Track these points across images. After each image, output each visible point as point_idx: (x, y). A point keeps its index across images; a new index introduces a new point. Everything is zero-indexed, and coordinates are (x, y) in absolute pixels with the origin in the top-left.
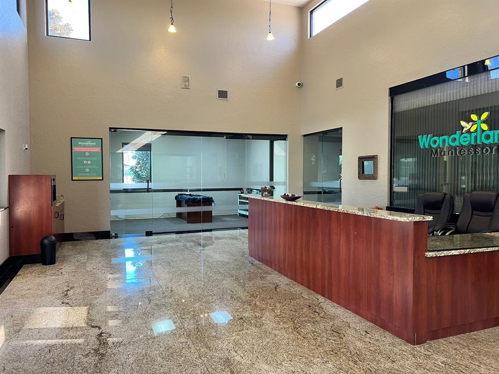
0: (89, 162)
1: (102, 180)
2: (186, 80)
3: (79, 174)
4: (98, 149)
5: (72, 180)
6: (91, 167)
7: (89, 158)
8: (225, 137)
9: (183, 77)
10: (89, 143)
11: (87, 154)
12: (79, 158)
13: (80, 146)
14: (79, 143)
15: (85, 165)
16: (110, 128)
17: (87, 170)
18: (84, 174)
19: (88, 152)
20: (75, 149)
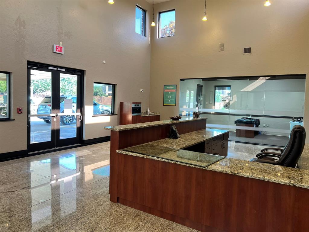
0: (170, 97)
1: (176, 106)
2: (222, 45)
3: (166, 103)
4: (174, 91)
5: (164, 105)
6: (171, 99)
7: (171, 95)
8: (248, 79)
9: (220, 44)
10: (171, 87)
11: (170, 93)
12: (166, 95)
13: (167, 89)
14: (167, 88)
15: (169, 98)
16: (181, 79)
17: (170, 101)
18: (168, 103)
19: (170, 92)
20: (166, 91)
